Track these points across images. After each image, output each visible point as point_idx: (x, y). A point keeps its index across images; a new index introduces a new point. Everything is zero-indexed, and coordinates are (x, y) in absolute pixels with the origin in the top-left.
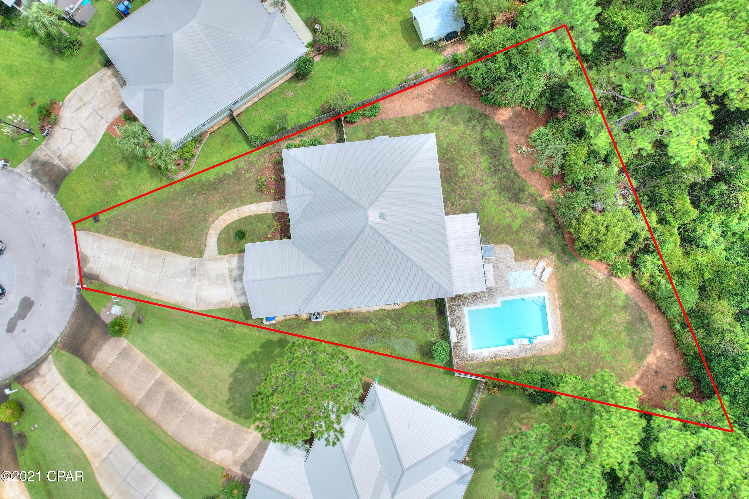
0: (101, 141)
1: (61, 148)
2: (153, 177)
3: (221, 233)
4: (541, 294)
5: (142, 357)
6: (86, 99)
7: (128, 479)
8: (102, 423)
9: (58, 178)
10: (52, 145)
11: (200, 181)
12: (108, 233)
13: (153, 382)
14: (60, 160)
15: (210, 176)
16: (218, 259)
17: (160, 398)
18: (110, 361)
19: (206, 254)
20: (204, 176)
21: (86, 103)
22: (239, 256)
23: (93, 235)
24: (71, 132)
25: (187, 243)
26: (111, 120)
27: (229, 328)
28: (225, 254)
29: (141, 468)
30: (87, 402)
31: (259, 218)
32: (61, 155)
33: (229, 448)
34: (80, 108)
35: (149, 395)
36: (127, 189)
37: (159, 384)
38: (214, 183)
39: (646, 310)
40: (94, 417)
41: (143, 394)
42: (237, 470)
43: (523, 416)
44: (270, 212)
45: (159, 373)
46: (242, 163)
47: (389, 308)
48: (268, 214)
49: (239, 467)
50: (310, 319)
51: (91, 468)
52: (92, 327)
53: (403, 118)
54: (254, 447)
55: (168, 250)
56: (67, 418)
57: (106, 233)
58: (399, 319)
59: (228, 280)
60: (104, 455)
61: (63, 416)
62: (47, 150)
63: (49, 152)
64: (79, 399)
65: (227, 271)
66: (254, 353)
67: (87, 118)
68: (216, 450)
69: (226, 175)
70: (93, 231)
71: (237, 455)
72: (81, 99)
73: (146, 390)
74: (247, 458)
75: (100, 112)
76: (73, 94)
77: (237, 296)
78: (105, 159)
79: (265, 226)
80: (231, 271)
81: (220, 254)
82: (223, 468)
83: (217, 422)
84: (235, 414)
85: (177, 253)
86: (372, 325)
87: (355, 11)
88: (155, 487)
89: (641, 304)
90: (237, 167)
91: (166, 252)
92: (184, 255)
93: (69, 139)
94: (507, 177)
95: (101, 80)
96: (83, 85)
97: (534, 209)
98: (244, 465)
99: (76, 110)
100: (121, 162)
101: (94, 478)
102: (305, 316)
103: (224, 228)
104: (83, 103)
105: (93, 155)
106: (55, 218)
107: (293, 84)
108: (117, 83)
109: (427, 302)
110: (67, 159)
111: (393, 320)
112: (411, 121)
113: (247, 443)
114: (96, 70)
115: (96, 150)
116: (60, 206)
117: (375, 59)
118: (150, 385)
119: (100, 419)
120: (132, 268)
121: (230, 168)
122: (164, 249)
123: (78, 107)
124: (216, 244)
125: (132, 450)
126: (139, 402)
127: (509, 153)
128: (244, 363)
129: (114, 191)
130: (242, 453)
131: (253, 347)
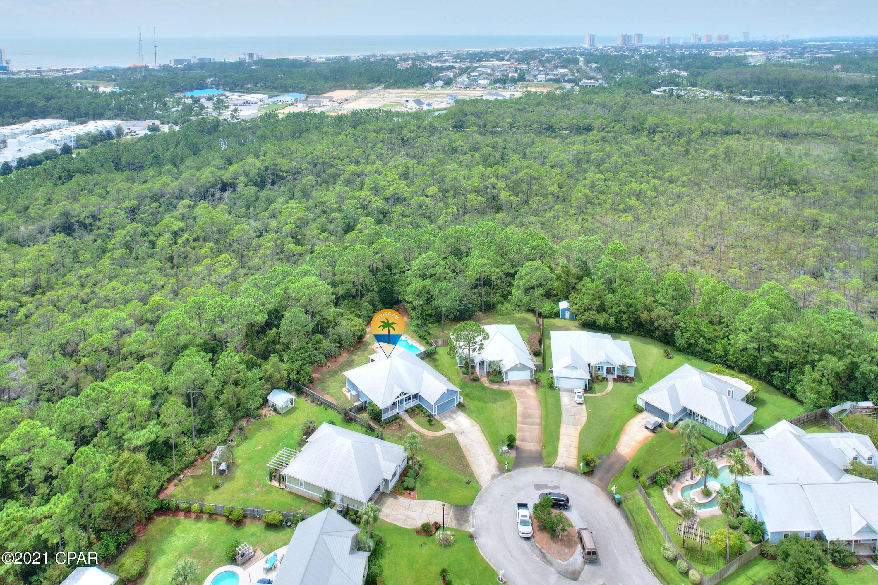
0: (425, 499)
2: (427, 468)
3: (435, 432)
5: (518, 434)
6: (403, 518)
7: (572, 414)
8: (561, 434)
9: (460, 509)
13: (525, 426)
16: (448, 427)
17: (529, 421)
18: (532, 444)
19: (450, 433)
21: (406, 517)
22: (441, 422)
23: (478, 479)
24: (428, 515)
25: (451, 441)
26: (409, 500)
28: (444, 426)
29: (563, 412)
30: (558, 443)
31: (417, 423)
33: (525, 392)
34: (411, 519)
35: (532, 424)
36: (442, 476)
37: (523, 423)
40: (561, 437)
41: (534, 427)
42: (532, 387)
44: (412, 420)
45: (519, 425)
49: (530, 387)
51: (583, 427)
52: (523, 458)
59: (455, 420)
63: (449, 520)
64: (560, 447)
65: (452, 422)
67: (415, 512)
70: (476, 479)
71: (525, 389)
72: (405, 520)
73: (531, 426)
74: (523, 386)
75: (407, 508)
76: (405, 526)
77: (460, 415)
78: (433, 491)
79: (421, 418)
80: (450, 422)
81: (446, 428)
82: (535, 390)
83: (518, 399)
84: (509, 396)
85: (458, 442)
88: (565, 405)
91: (461, 447)
92: (457, 440)
93: (434, 514)
95: (387, 516)
96: (396, 523)
97: (353, 356)
98: (527, 386)
99: (414, 519)
100: (431, 485)
103: (432, 431)
113: (519, 389)
115: (432, 499)
118: (528, 426)
120: (481, 455)
124: (442, 431)
125: (560, 419)
126: (539, 426)
127: (333, 369)
128: (486, 402)
129: (448, 481)
130: (523, 388)
131: (477, 403)
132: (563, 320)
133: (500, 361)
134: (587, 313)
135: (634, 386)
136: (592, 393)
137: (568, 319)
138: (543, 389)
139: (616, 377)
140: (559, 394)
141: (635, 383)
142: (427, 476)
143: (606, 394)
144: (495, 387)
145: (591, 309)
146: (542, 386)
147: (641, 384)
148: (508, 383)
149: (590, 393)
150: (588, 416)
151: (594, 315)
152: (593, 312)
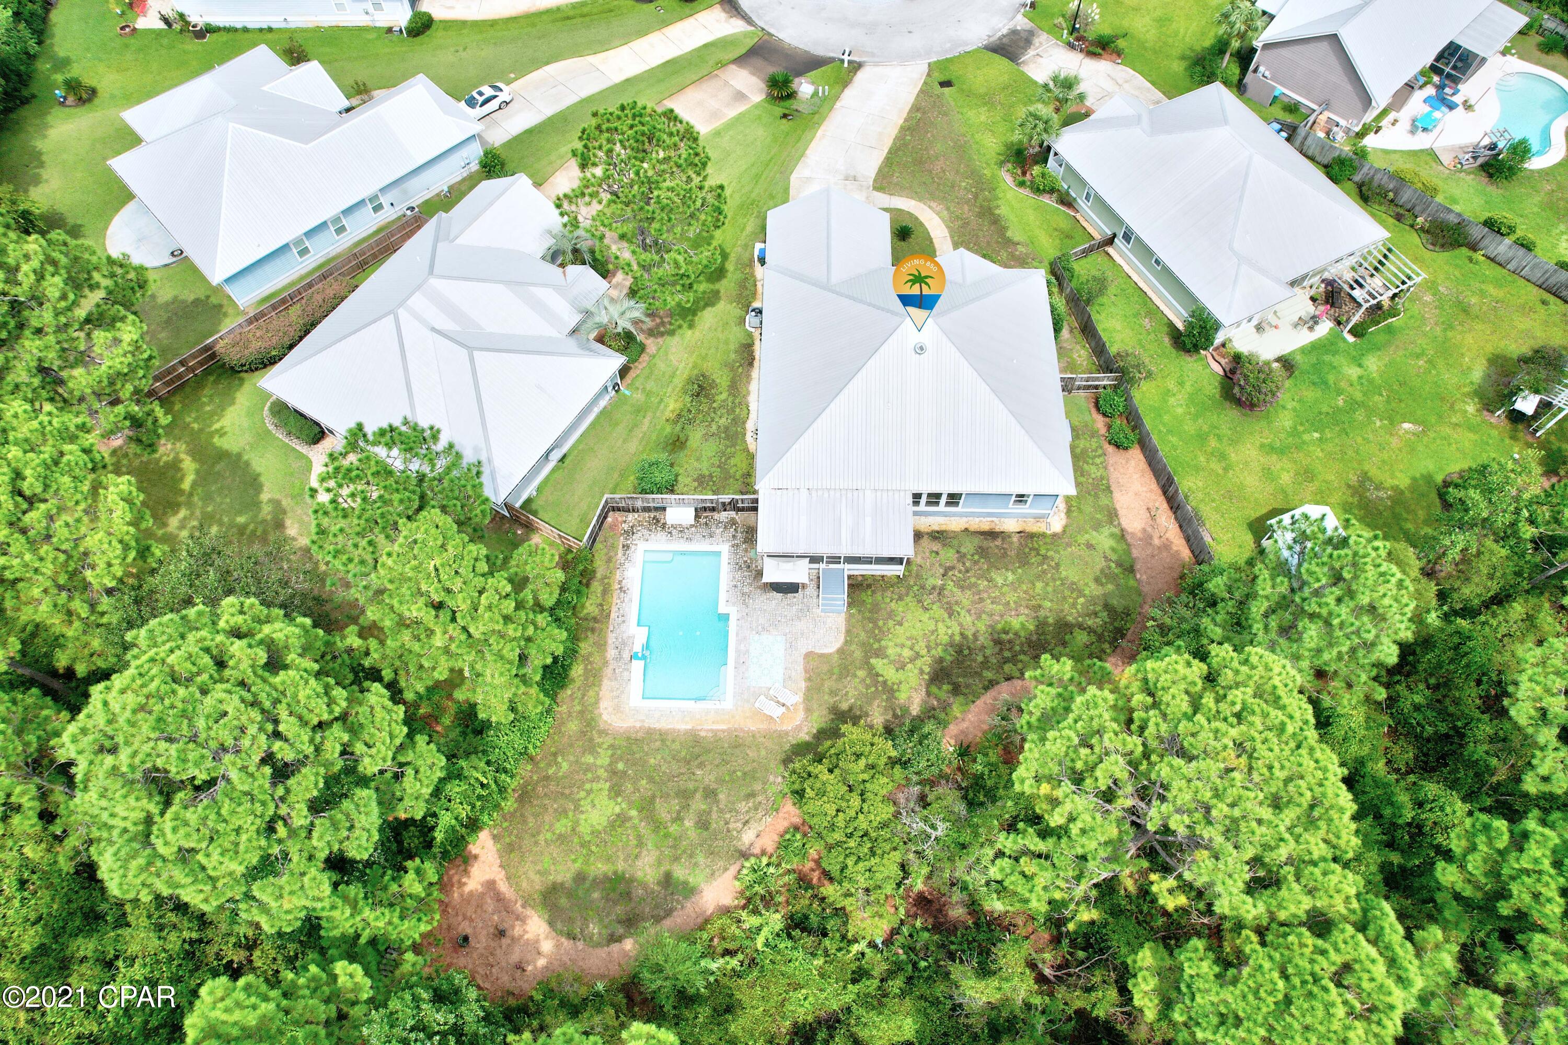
1: (1052, 58)
3: (909, 213)
4: (729, 695)
5: (732, 113)
7: (561, 88)
9: (1008, 52)
10: (1057, 50)
14: (1033, 54)
18: (733, 83)
19: (876, 193)
24: (1077, 70)
25: (898, 174)
32: (1042, 57)
34: (1113, 79)
47: (750, 425)
52: (788, 67)
55: (889, 153)
56: (663, 38)
57: (922, 92)
58: (728, 438)
62: (1048, 45)
63: (1045, 47)
64: (688, 49)
70: (926, 81)
85: (881, 162)
86: (724, 396)
87: (1316, 436)
91: (885, 151)
92: (880, 170)
93: (1065, 67)
94: (985, 665)
97: (915, 711)
99: (1109, 76)
102: (757, 304)
104: (1120, 83)
110: (1035, 62)
111: (727, 429)
116: (968, 50)
117: (1223, 458)
120: (866, 114)
122: (889, 149)
124: (891, 209)
125: (602, 92)
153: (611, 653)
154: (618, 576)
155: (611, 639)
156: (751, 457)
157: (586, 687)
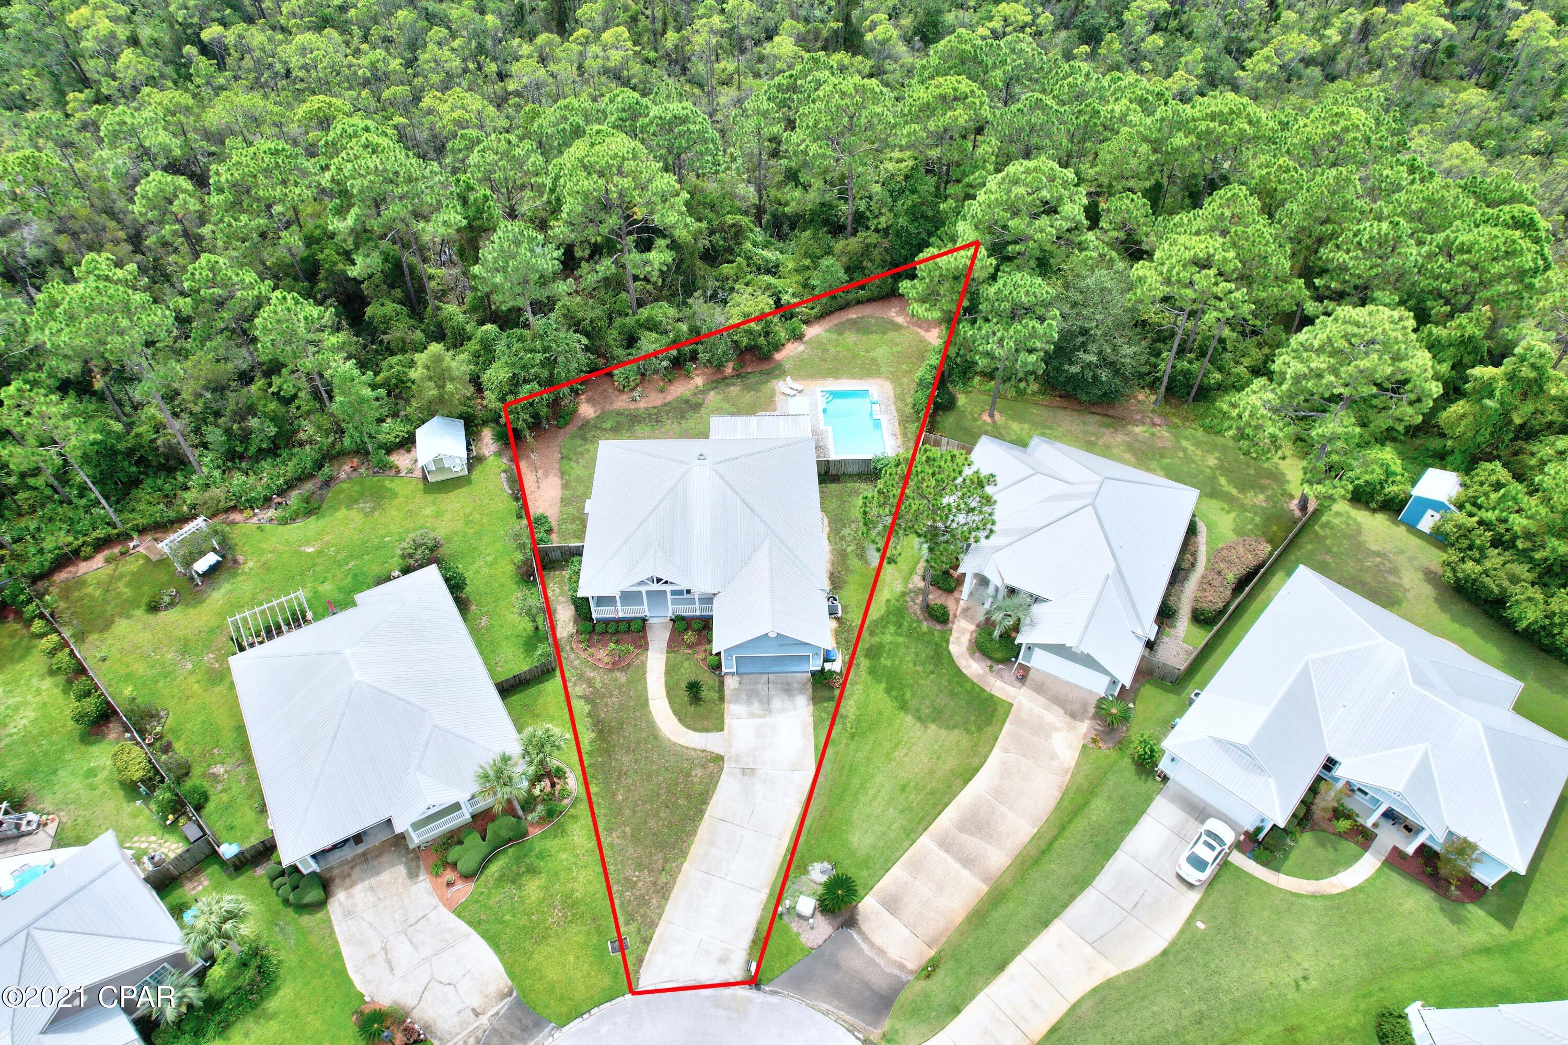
0: (470, 923)
1: (460, 1006)
2: (564, 831)
3: (688, 726)
4: (819, 394)
5: (897, 872)
6: (376, 947)
7: (1128, 905)
8: (1025, 953)
9: (520, 1021)
10: (447, 1027)
11: (590, 753)
12: (653, 921)
13: (943, 854)
14: (483, 1013)
15: (586, 737)
16: (730, 733)
17: (972, 843)
18: (906, 932)
19: (720, 751)
20: (586, 746)
21: (384, 949)
22: (730, 702)
23: (652, 953)
24: (433, 984)
25: (696, 780)
26: (435, 900)
27: (849, 725)
28: (723, 722)
29: (1105, 880)
30: (987, 982)
31: (670, 670)
32: (474, 1010)
33: (1048, 737)
34: (388, 961)
35: (968, 862)
36: (575, 879)
37: (946, 844)
38: (601, 732)
39: (844, 319)
40: (1016, 966)
41: (966, 873)
42: (1084, 727)
43: (969, 417)
44: (664, 656)
45: (925, 841)
46: (576, 690)
47: (827, 530)
48: (668, 658)
49: (1078, 723)
50: (838, 619)
51: (1118, 977)
52: (837, 966)
53: (562, 500)
54: (1041, 700)
55: (702, 812)
56: (1022, 1025)
57: (653, 925)
58: (841, 520)
59: (767, 719)
60: (1088, 950)
61: (1019, 1033)
62: (455, 1041)
63: (460, 1037)
64: (981, 998)
65: (752, 721)
66: (888, 691)
67: (416, 948)
68: (1053, 757)
69: (590, 715)
70: (645, 951)
71: (1059, 724)
72: (373, 956)
73: (958, 866)
74: (1062, 712)
75: (412, 920)
76: (355, 972)
77: (795, 709)
78: (507, 917)
79: (686, 664)
80: (752, 715)
81: (722, 730)
82: (1084, 746)
83: (1006, 750)
84: (989, 722)
85: (711, 798)
86: (849, 549)
87: (387, 539)
88: (1134, 858)
89: (836, 322)
90: (581, 697)
91: (706, 816)
92: (715, 786)
93: (447, 988)
94: (668, 413)
95: (349, 914)
96: (345, 951)
97: (712, 393)
98: (1073, 715)
99: (392, 969)
100: (520, 887)
101: (1136, 971)
102: (834, 624)
103: (680, 720)
104: (383, 953)
105: (494, 942)
106: (604, 1030)
107: (469, 616)
108: (367, 883)
109: (821, 492)
110: (486, 996)
111: (844, 526)
112: (568, 493)
113: (1038, 710)
114: (329, 922)
115: (485, 935)
116: (580, 1019)
117: (468, 523)
118: (949, 858)
119: (1019, 957)
120: (729, 878)
121: (581, 708)
122: (701, 819)
123: (386, 966)
124: (705, 734)
125: (1073, 897)
126: (982, 880)
127: (638, 409)
128: (903, 706)
129: (574, 905)
130: (1054, 717)
131: (878, 693)
132: (1402, 529)
133: (1037, 600)
134: (1495, 558)
135: (1457, 920)
136: (1266, 864)
137: (1421, 535)
138: (1114, 755)
139: (1410, 849)
140: (1148, 801)
141: (1475, 912)
142: (541, 856)
143: (1314, 896)
144: (973, 667)
145: (1525, 556)
146: (1121, 745)
147: (1498, 929)
148: (1023, 675)
149: (1257, 859)
150: (1173, 944)
151: (1514, 579)
152: (1521, 570)
153: (893, 407)
154: (899, 442)
155: (895, 413)
156: (823, 509)
157: (902, 393)
